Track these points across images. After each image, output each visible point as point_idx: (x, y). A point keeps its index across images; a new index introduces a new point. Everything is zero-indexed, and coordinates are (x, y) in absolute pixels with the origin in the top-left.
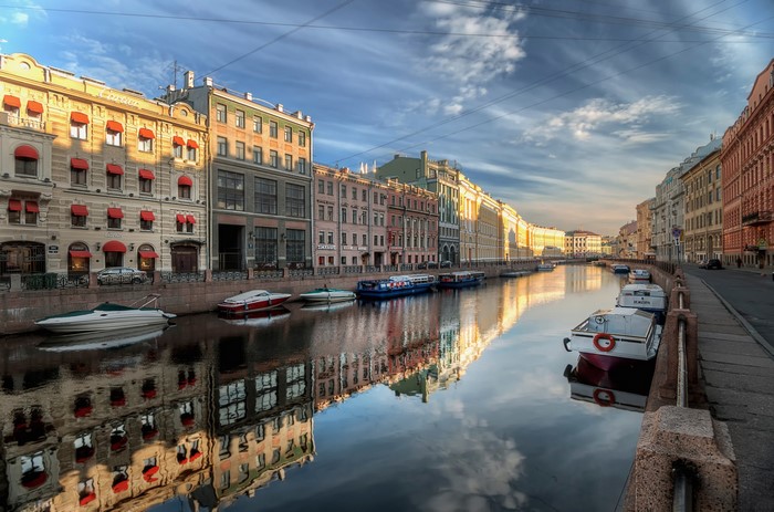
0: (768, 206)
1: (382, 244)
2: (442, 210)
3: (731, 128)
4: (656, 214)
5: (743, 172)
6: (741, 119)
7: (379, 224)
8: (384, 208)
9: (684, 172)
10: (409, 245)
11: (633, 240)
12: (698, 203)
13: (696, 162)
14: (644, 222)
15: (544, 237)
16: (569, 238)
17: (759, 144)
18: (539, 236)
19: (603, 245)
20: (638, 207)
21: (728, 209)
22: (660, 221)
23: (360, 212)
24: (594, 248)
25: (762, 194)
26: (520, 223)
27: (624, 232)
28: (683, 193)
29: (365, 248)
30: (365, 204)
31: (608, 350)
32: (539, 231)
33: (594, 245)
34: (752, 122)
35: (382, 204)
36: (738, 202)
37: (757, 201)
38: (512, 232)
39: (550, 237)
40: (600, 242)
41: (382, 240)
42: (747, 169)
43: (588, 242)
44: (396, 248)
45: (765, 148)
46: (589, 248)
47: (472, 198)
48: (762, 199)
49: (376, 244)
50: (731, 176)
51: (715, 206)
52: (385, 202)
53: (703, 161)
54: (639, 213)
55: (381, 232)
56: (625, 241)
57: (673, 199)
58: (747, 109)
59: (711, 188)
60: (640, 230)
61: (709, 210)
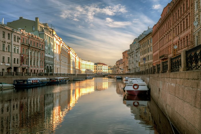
0: (167, 53)
1: (18, 63)
2: (46, 48)
3: (155, 25)
4: (130, 56)
5: (159, 41)
6: (159, 22)
7: (16, 52)
8: (19, 44)
9: (140, 40)
10: (31, 64)
11: (121, 66)
12: (144, 52)
13: (144, 36)
14: (126, 59)
15: (86, 65)
16: (96, 66)
17: (164, 32)
18: (84, 64)
19: (109, 69)
20: (123, 53)
21: (154, 54)
22: (131, 59)
23: (6, 45)
24: (105, 71)
25: (165, 49)
26: (76, 58)
27: (118, 63)
28: (139, 48)
29: (9, 65)
30: (9, 41)
31: (137, 89)
32: (84, 62)
33: (105, 69)
34: (162, 24)
35: (18, 42)
36: (158, 52)
37: (164, 51)
38: (73, 62)
39: (88, 65)
40: (107, 68)
41: (18, 61)
42: (161, 40)
43: (103, 68)
44: (25, 65)
45: (166, 33)
46: (103, 71)
47: (58, 43)
48: (165, 50)
49: (14, 63)
50: (155, 42)
51: (150, 53)
52: (20, 41)
53: (146, 36)
54: (124, 55)
55: (17, 56)
56: (118, 67)
57: (136, 50)
58: (161, 19)
59: (149, 46)
60: (124, 63)
61: (148, 55)
